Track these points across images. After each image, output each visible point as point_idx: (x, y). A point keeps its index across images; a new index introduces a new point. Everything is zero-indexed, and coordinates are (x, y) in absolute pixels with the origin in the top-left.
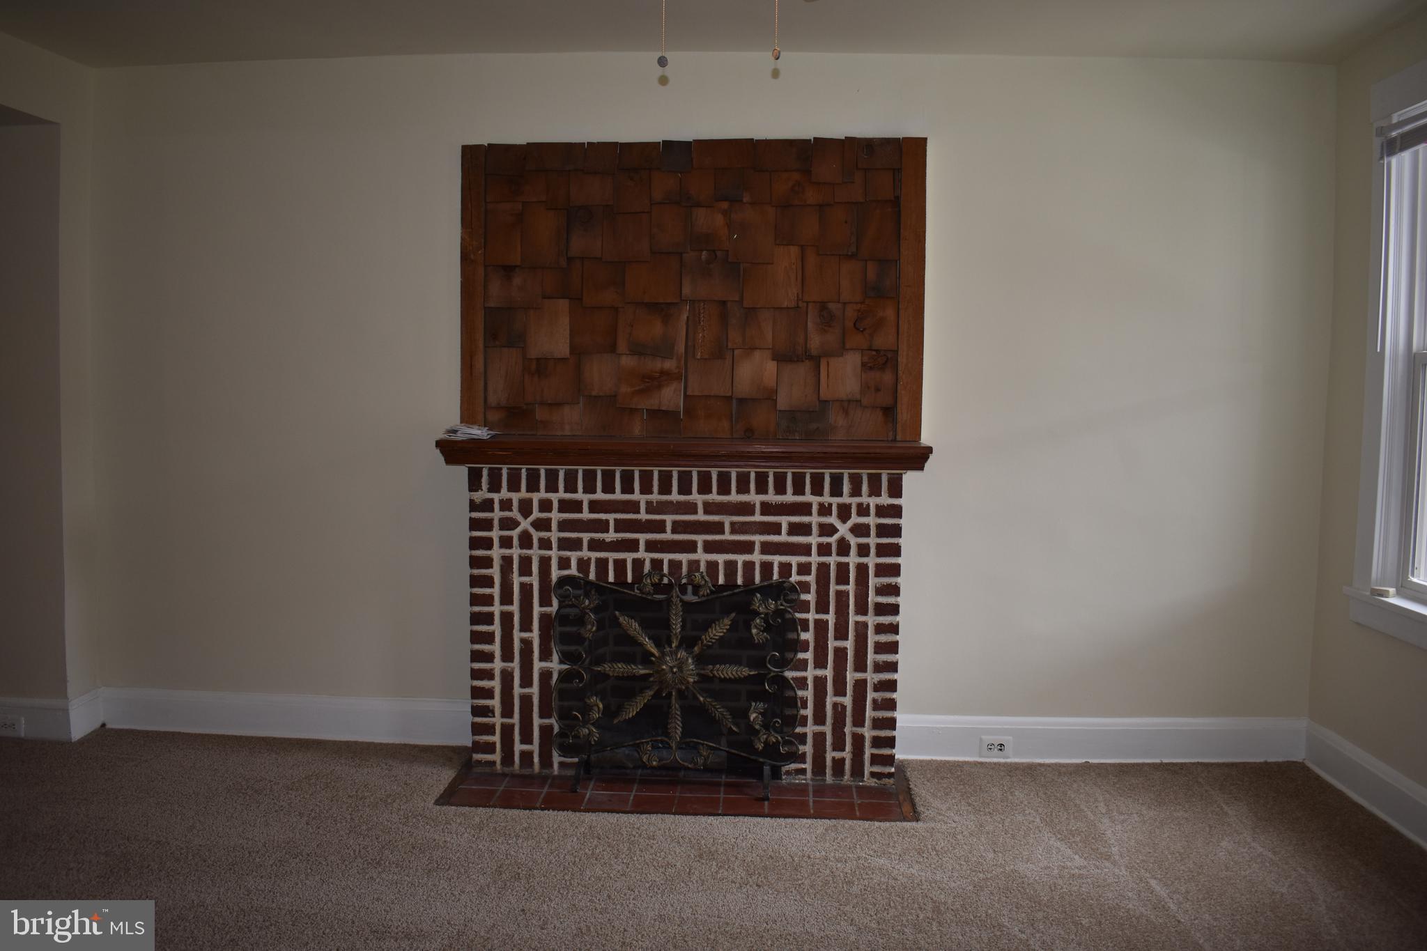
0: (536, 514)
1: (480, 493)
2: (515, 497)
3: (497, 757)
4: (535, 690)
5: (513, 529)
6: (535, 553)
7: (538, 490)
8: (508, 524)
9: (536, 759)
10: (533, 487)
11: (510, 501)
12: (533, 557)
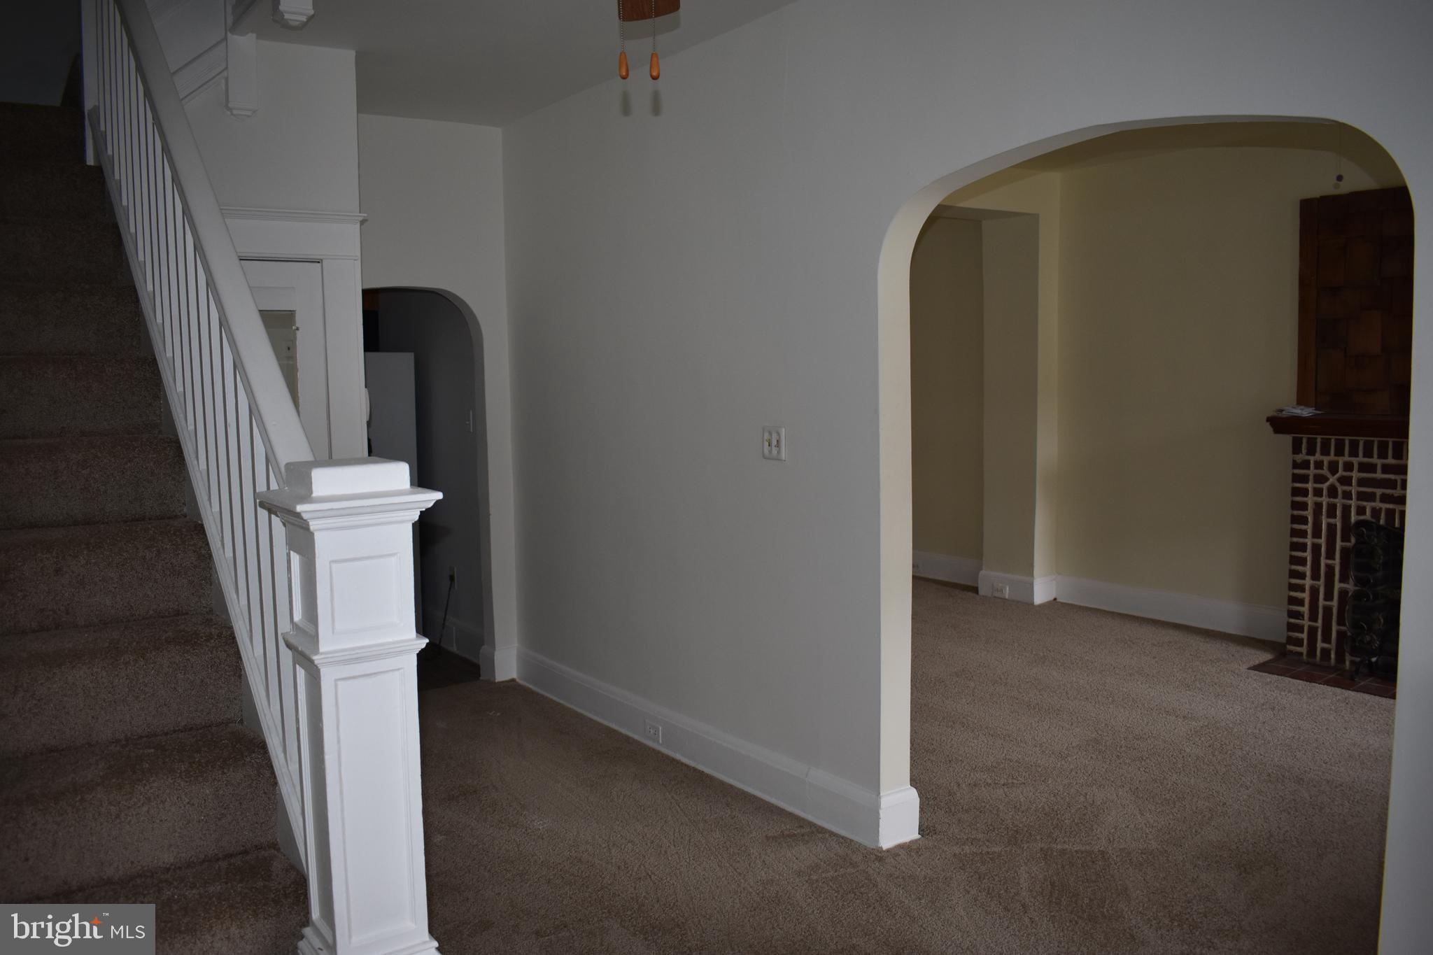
0: (1341, 473)
1: (1300, 456)
2: (1326, 460)
3: (1304, 650)
4: (1335, 603)
5: (1323, 483)
6: (1339, 502)
7: (1343, 455)
8: (1320, 479)
9: (1333, 656)
10: (1339, 452)
11: (1322, 462)
12: (1338, 505)
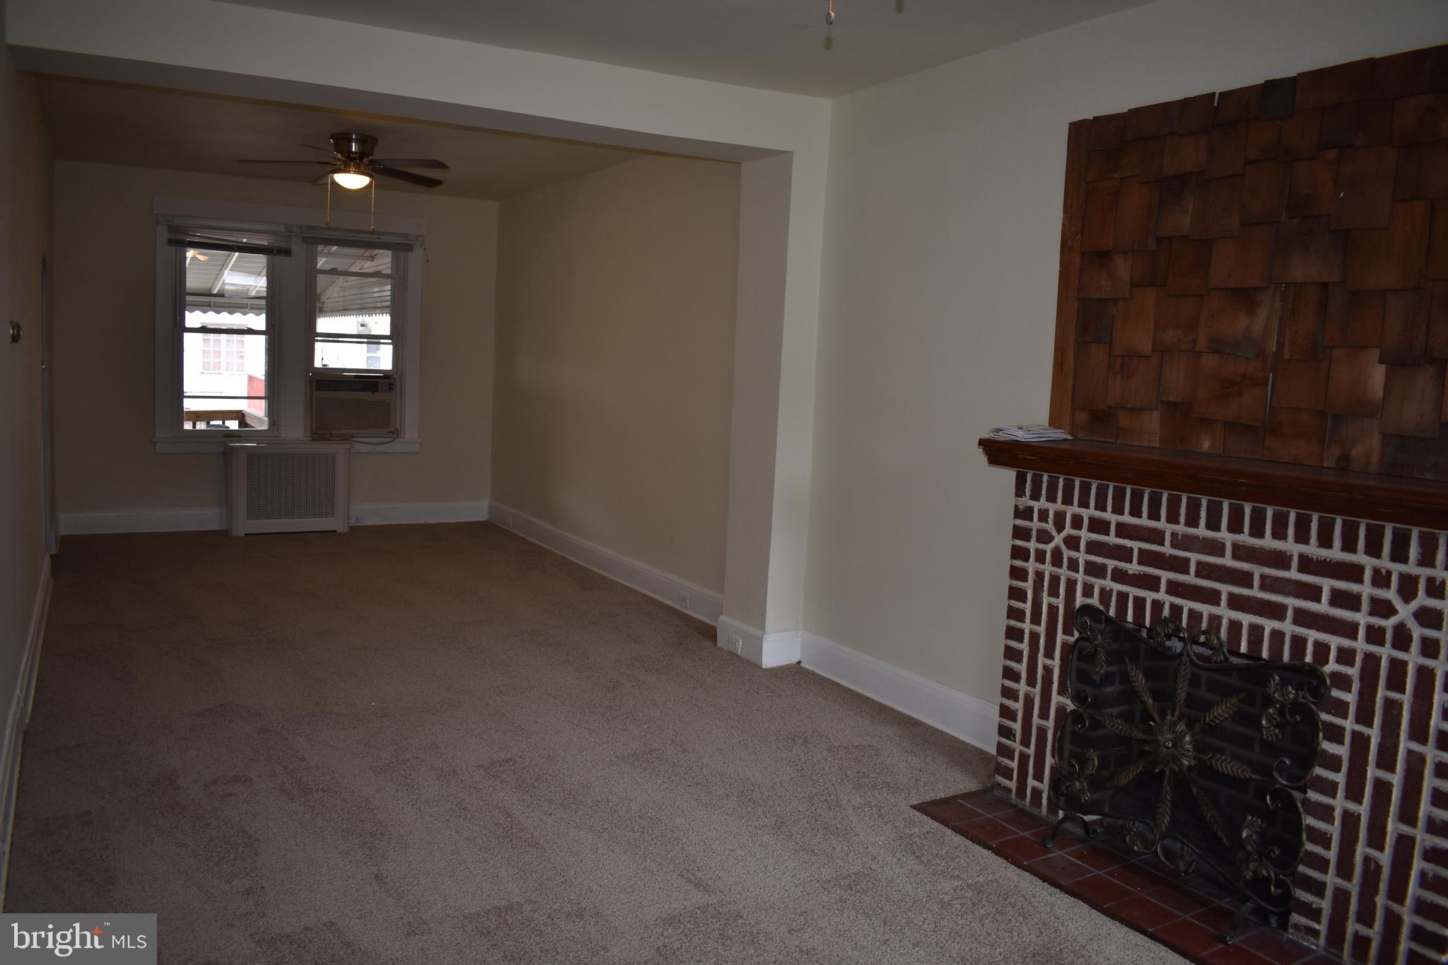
0: (1068, 530)
1: (1024, 499)
2: (1052, 508)
3: (1012, 784)
4: (1050, 724)
5: (1047, 543)
6: (1064, 572)
7: (1072, 504)
8: (1044, 537)
9: (1044, 801)
10: (1067, 500)
11: (1047, 511)
12: (1062, 577)
